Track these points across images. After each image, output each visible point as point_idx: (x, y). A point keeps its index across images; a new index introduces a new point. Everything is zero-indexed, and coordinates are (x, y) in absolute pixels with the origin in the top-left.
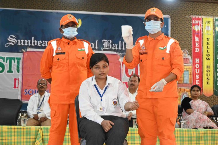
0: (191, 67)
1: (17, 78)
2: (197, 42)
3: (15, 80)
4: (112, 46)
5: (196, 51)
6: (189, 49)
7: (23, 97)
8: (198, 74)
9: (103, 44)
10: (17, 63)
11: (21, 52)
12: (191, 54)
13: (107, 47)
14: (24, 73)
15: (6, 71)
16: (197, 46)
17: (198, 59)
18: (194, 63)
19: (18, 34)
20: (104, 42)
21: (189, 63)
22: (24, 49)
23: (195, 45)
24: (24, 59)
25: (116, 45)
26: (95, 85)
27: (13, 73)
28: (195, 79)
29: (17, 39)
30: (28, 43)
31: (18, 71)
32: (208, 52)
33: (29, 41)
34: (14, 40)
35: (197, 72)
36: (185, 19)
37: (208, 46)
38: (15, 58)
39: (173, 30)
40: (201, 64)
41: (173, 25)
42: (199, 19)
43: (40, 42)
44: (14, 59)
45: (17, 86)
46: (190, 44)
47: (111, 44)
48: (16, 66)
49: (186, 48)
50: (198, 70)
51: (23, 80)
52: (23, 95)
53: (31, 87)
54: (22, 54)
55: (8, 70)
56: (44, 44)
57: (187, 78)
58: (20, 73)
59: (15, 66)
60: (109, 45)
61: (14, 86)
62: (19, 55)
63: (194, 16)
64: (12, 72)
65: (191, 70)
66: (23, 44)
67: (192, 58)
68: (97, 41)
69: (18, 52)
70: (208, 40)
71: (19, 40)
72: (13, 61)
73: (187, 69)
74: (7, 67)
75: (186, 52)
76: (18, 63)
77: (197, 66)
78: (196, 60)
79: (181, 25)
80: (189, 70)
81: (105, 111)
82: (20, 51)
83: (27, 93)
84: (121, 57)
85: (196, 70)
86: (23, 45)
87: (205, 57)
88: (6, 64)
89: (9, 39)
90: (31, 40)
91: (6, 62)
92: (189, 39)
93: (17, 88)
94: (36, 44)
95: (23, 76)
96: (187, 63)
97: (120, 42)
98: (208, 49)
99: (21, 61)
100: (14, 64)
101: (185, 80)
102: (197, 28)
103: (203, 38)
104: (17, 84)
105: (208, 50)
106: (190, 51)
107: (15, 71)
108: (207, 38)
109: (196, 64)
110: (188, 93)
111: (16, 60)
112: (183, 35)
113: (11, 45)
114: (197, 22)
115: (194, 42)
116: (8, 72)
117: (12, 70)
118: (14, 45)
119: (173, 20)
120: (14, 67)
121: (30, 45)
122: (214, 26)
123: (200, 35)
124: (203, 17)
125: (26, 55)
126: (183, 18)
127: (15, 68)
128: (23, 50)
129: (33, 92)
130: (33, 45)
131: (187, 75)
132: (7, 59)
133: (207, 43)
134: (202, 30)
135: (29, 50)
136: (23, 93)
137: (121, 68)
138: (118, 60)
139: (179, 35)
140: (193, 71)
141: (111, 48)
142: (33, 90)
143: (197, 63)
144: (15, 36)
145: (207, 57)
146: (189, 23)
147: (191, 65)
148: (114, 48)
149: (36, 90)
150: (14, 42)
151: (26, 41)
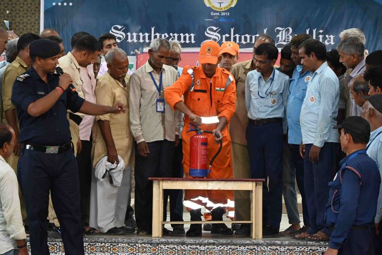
9: (278, 36)
11: (133, 55)
13: (284, 41)
20: (278, 31)
22: (138, 50)
29: (126, 31)
30: (144, 38)
33: (147, 35)
34: (120, 34)
43: (165, 36)
47: (290, 35)
54: (135, 57)
56: (173, 39)
60: (288, 37)
68: (265, 31)
69: (129, 54)
71: (129, 34)
82: (132, 53)
86: (137, 42)
89: (112, 31)
90: (150, 32)
97: (308, 31)
118: (121, 42)
121: (147, 41)
125: (142, 59)
128: (137, 51)
135: (146, 50)
144: (121, 26)
150: (121, 37)
151: (141, 34)
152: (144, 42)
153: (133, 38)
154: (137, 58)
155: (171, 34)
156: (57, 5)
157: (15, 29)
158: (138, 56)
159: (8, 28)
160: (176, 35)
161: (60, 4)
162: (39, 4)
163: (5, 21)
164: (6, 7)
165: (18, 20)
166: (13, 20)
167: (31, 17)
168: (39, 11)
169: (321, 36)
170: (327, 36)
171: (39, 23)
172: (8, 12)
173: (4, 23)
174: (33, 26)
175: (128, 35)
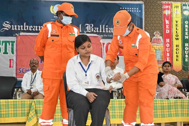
0: (162, 46)
1: (12, 59)
2: (168, 24)
3: (10, 60)
4: (94, 29)
5: (167, 32)
6: (161, 31)
7: (17, 75)
8: (168, 52)
9: (86, 28)
10: (12, 46)
11: (15, 36)
12: (162, 35)
13: (90, 30)
14: (18, 54)
15: (2, 53)
16: (168, 28)
17: (169, 39)
18: (165, 43)
19: (11, 20)
20: (87, 26)
21: (160, 43)
23: (165, 27)
24: (17, 42)
25: (97, 28)
26: (80, 63)
27: (9, 54)
28: (166, 57)
29: (11, 25)
30: (20, 28)
31: (13, 53)
32: (177, 33)
33: (22, 26)
35: (167, 51)
36: (157, 4)
37: (177, 28)
38: (9, 41)
39: (147, 14)
40: (171, 43)
41: (146, 10)
42: (168, 5)
43: (31, 27)
44: (9, 42)
45: (12, 66)
46: (162, 27)
47: (92, 27)
48: (11, 48)
49: (158, 30)
50: (169, 49)
51: (17, 61)
52: (17, 73)
53: (24, 66)
54: (15, 37)
55: (4, 52)
56: (35, 29)
57: (159, 56)
59: (10, 48)
61: (9, 66)
62: (13, 39)
63: (164, 2)
64: (7, 53)
65: (162, 49)
66: (16, 29)
67: (163, 38)
68: (80, 25)
69: (12, 36)
70: (177, 23)
71: (13, 26)
72: (8, 44)
73: (159, 48)
74: (3, 49)
75: (158, 34)
76: (12, 45)
77: (168, 45)
78: (167, 40)
79: (153, 10)
80: (161, 49)
81: (90, 84)
82: (14, 35)
83: (21, 72)
84: (102, 39)
85: (167, 49)
86: (17, 30)
87: (174, 37)
88: (2, 47)
89: (4, 25)
90: (23, 25)
91: (2, 45)
92: (161, 22)
93: (12, 68)
94: (28, 29)
96: (159, 43)
97: (101, 26)
98: (177, 30)
99: (15, 44)
100: (9, 47)
101: (158, 58)
102: (167, 12)
103: (172, 21)
104: (12, 64)
105: (177, 32)
106: (162, 32)
107: (10, 52)
108: (176, 21)
109: (166, 43)
110: (160, 69)
111: (11, 43)
112: (155, 19)
113: (6, 30)
114: (167, 7)
115: (165, 24)
116: (4, 53)
117: (7, 52)
118: (8, 30)
119: (146, 6)
120: (9, 49)
121: (22, 29)
122: (181, 10)
123: (170, 18)
124: (173, 3)
125: (19, 38)
126: (155, 3)
128: (16, 34)
129: (26, 71)
130: (25, 29)
131: (159, 54)
132: (3, 42)
133: (176, 25)
134: (172, 14)
135: (22, 34)
136: (17, 71)
137: (102, 48)
138: (99, 41)
139: (151, 19)
140: (164, 50)
141: (93, 31)
142: (26, 69)
143: (168, 43)
144: (9, 22)
145: (177, 37)
146: (160, 8)
147: (162, 44)
148: (96, 31)
149: (28, 69)
150: (9, 27)
152: (21, 30)
153: (14, 28)
155: (34, 26)
158: (17, 37)
160: (37, 27)
169: (107, 29)
170: (110, 28)
175: (12, 26)
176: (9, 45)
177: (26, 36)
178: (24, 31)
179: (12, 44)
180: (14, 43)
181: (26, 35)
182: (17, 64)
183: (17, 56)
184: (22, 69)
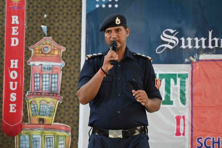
1: (182, 116)
3: (178, 119)
10: (181, 85)
11: (188, 63)
14: (194, 104)
19: (180, 26)
22: (193, 57)
24: (193, 77)
27: (174, 105)
29: (179, 36)
30: (200, 43)
31: (183, 101)
33: (203, 39)
34: (173, 39)
38: (176, 75)
44: (174, 76)
45: (182, 132)
48: (179, 91)
51: (193, 120)
53: (209, 132)
54: (189, 66)
55: (164, 99)
58: (187, 105)
59: (177, 91)
61: (175, 132)
62: (183, 69)
64: (171, 103)
66: (190, 47)
69: (182, 62)
71: (183, 39)
72: (172, 81)
76: (183, 84)
82: (187, 60)
86: (192, 48)
89: (163, 36)
90: (207, 37)
93: (182, 136)
94: (216, 46)
95: (194, 111)
100: (175, 87)
104: (182, 127)
107: (177, 100)
111: (178, 80)
113: (168, 49)
116: (164, 103)
117: (171, 99)
118: (173, 49)
120: (176, 93)
121: (204, 47)
125: (198, 67)
127: (177, 96)
128: (191, 58)
129: (214, 142)
130: (210, 47)
132: (161, 76)
135: (202, 57)
136: (194, 144)
142: (213, 138)
144: (174, 30)
149: (219, 139)
150: (174, 42)
151: (196, 39)
152: (201, 48)
153: (187, 43)
154: (192, 66)
156: (101, 7)
157: (54, 35)
158: (194, 65)
159: (46, 34)
161: (104, 6)
162: (81, 7)
163: (42, 26)
164: (44, 10)
165: (56, 24)
166: (52, 25)
167: (71, 21)
168: (81, 14)
171: (80, 28)
172: (45, 16)
173: (41, 28)
174: (73, 32)
175: (181, 41)
176: (176, 82)
177: (213, 62)
178: (207, 51)
179: (181, 82)
180: (185, 79)
181: (213, 60)
182: (192, 126)
183: (194, 108)
184: (203, 140)
